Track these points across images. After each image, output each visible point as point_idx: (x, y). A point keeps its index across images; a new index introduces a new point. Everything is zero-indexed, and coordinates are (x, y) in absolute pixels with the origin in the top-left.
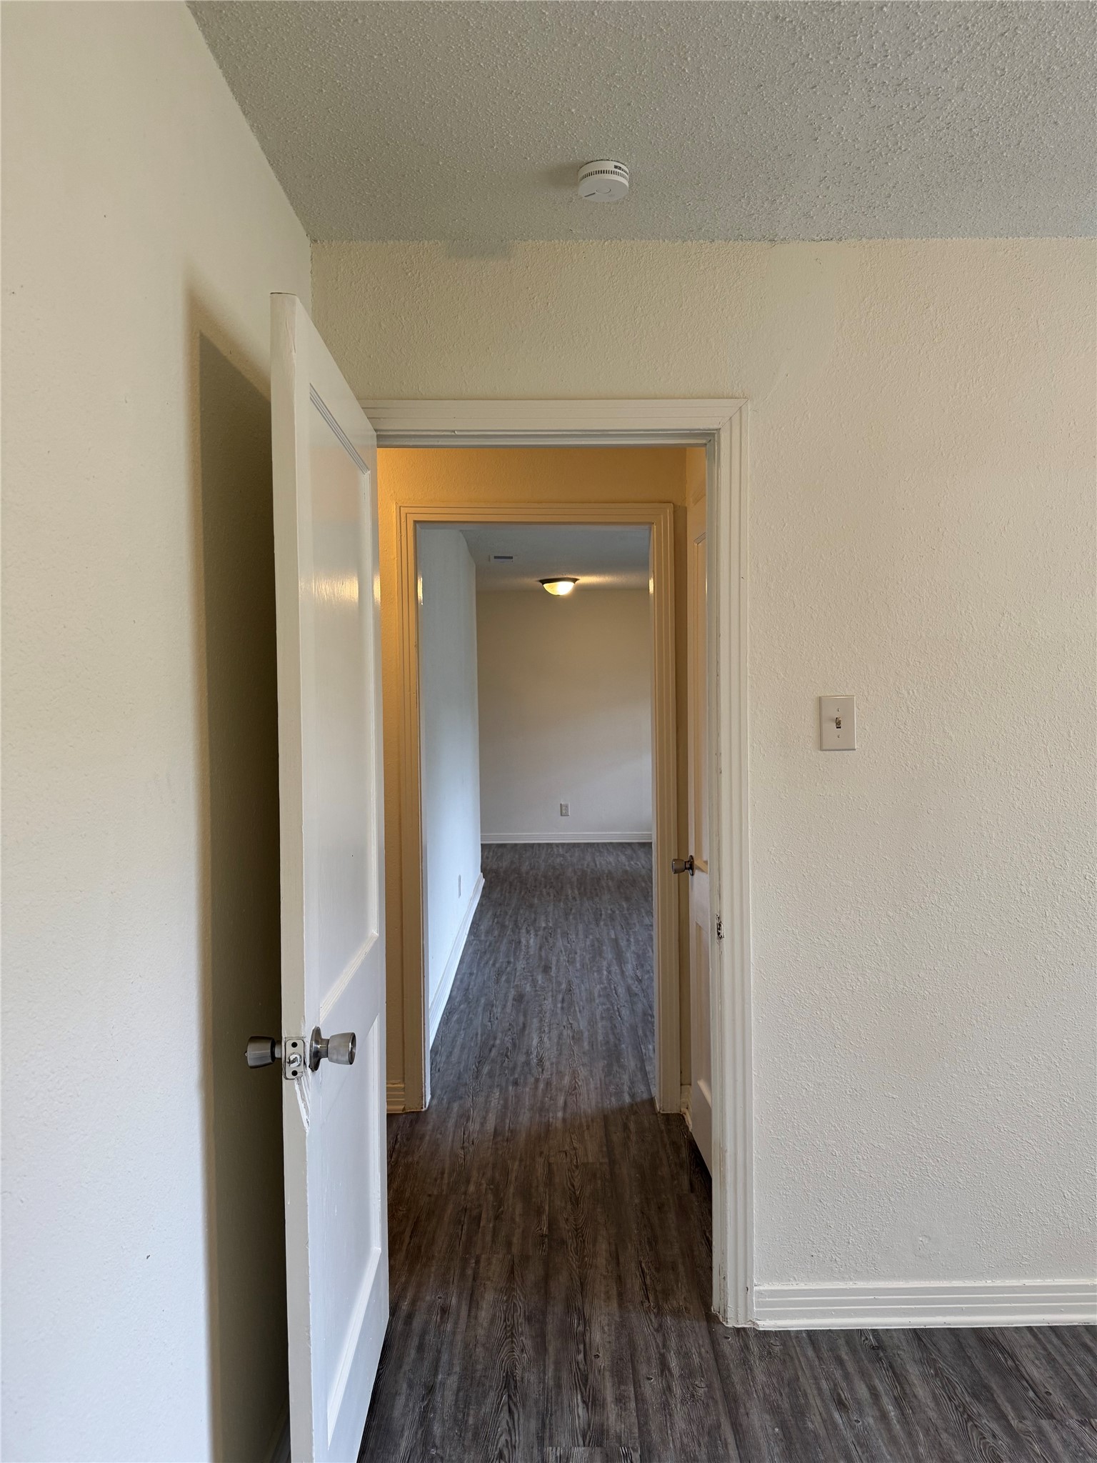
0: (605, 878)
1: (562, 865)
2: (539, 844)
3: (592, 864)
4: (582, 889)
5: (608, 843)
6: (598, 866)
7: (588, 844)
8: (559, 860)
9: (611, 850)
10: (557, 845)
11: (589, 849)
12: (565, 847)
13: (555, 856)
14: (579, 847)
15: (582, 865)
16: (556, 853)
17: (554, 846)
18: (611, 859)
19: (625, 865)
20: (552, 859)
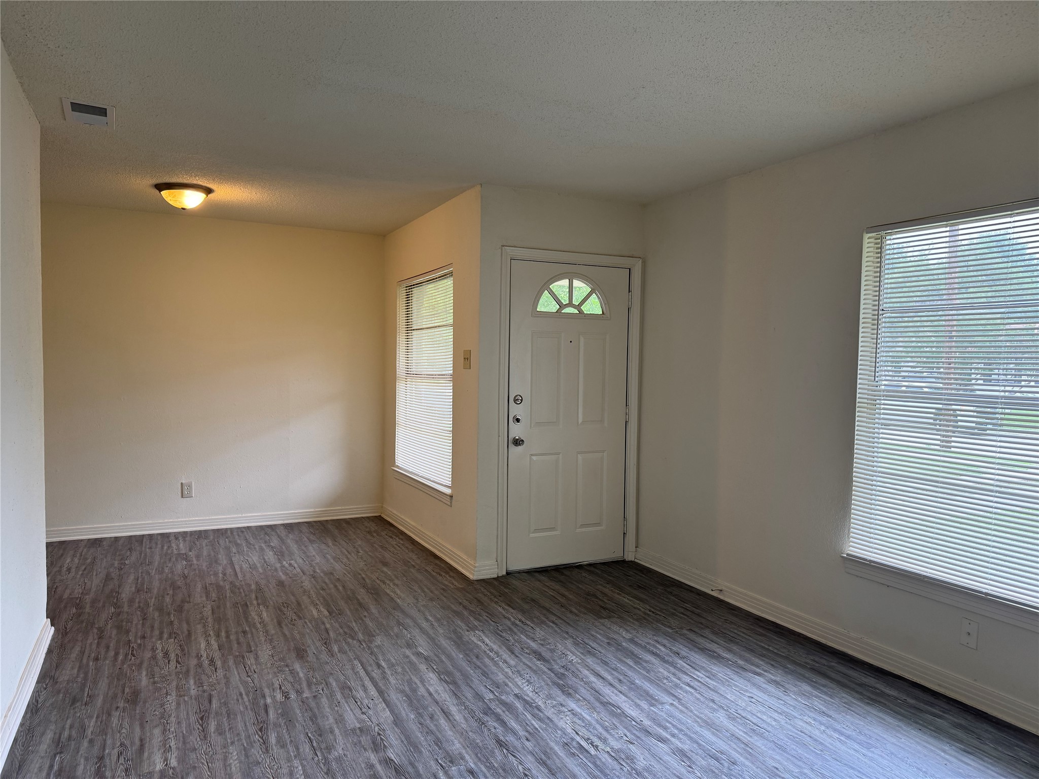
0: (255, 602)
1: (185, 577)
2: (151, 536)
3: (229, 571)
4: (223, 634)
5: (244, 528)
6: (239, 575)
7: (218, 530)
8: (180, 566)
9: (252, 541)
10: (177, 536)
11: (221, 542)
12: (188, 538)
13: (173, 559)
14: (206, 538)
15: (216, 574)
16: (175, 552)
17: (172, 538)
18: (255, 558)
19: (276, 570)
20: (170, 565)
